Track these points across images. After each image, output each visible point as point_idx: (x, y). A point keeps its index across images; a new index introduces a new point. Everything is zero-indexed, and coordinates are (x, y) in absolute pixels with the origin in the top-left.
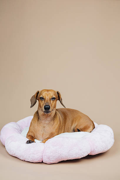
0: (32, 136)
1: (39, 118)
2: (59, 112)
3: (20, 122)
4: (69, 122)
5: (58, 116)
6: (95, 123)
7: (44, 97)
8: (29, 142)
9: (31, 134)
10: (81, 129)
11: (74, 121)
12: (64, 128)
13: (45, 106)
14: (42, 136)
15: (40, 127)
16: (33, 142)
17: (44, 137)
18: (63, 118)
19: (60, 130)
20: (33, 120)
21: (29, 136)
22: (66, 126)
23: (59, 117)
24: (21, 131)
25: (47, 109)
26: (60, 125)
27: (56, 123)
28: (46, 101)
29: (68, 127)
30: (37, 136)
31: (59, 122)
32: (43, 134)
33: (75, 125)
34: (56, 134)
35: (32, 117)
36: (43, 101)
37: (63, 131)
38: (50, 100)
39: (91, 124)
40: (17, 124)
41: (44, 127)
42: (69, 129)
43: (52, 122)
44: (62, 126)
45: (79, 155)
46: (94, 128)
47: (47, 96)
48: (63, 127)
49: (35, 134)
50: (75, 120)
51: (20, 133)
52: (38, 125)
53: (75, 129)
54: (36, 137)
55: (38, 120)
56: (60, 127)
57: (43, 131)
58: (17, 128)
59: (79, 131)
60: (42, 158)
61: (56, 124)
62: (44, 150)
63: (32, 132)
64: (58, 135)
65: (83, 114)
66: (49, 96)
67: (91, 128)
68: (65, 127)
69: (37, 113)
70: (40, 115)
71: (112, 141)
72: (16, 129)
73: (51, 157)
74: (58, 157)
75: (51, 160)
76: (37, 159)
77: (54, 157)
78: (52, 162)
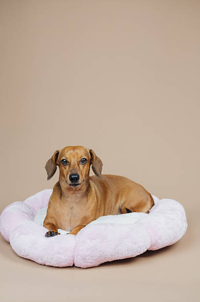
0: (53, 225)
1: (61, 194)
2: (94, 183)
3: (30, 200)
4: (111, 197)
5: (93, 189)
6: (154, 197)
7: (69, 160)
8: (50, 234)
9: (50, 221)
11: (120, 196)
12: (104, 208)
13: (70, 176)
14: (70, 223)
15: (65, 208)
16: (57, 233)
17: (72, 224)
18: (102, 191)
19: (98, 211)
20: (52, 197)
21: (48, 224)
22: (107, 205)
23: (95, 191)
24: (32, 216)
25: (74, 179)
26: (97, 204)
27: (90, 200)
28: (72, 166)
29: (110, 205)
30: (61, 224)
31: (96, 198)
32: (70, 221)
33: (122, 202)
34: (92, 218)
35: (50, 192)
36: (67, 167)
37: (102, 213)
38: (78, 165)
39: (147, 200)
40: (25, 204)
41: (72, 208)
42: (112, 208)
43: (85, 200)
44: (101, 205)
46: (154, 205)
47: (73, 157)
48: (103, 206)
49: (58, 220)
51: (33, 220)
52: (61, 206)
53: (123, 208)
54: (59, 225)
55: (61, 198)
56: (97, 206)
57: (70, 215)
58: (26, 211)
59: (128, 211)
61: (91, 202)
63: (52, 218)
65: (133, 182)
66: (76, 157)
67: (149, 205)
68: (105, 206)
69: (58, 185)
70: (63, 189)
72: (26, 213)
73: (88, 258)
74: (100, 257)
75: (88, 263)
76: (65, 260)
77: (92, 257)
78: (90, 265)
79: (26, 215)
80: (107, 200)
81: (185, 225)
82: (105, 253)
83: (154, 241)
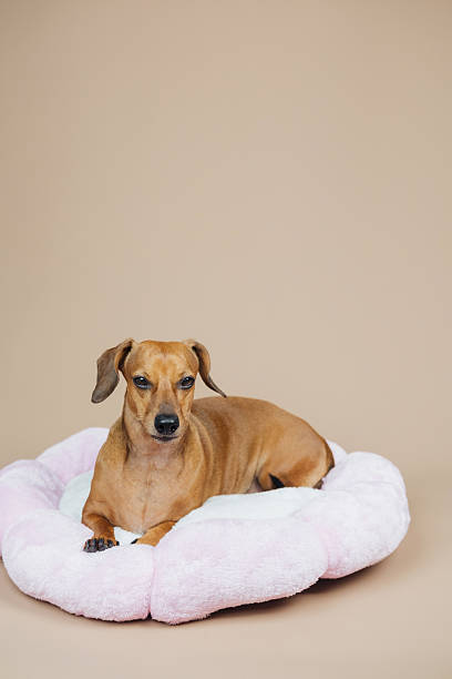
0: (104, 517)
1: (128, 450)
2: (201, 419)
3: (52, 455)
4: (238, 451)
7: (152, 379)
8: (95, 546)
9: (98, 508)
10: (285, 476)
11: (259, 448)
12: (223, 478)
13: (158, 419)
14: (143, 518)
15: (135, 484)
16: (111, 543)
17: (147, 520)
18: (218, 438)
19: (207, 485)
20: (105, 451)
21: (93, 515)
22: (228, 468)
23: (202, 440)
24: (55, 494)
26: (208, 470)
27: (190, 462)
28: (159, 393)
30: (121, 519)
31: (202, 458)
32: (144, 511)
33: (262, 461)
34: (193, 505)
35: (100, 435)
36: (148, 394)
37: (218, 487)
38: (174, 391)
39: (319, 454)
40: (41, 466)
41: (149, 484)
42: (240, 475)
43: (177, 463)
44: (214, 471)
45: (286, 587)
46: (332, 466)
48: (219, 472)
49: (115, 510)
50: (261, 440)
51: (58, 509)
52: (125, 478)
53: (263, 476)
55: (126, 459)
56: (206, 475)
57: (143, 499)
58: (41, 483)
59: (277, 484)
60: (149, 606)
61: (194, 467)
62: (154, 575)
63: (103, 502)
64: (201, 505)
67: (322, 464)
71: (404, 519)
72: (41, 489)
73: (181, 601)
74: (209, 598)
75: (181, 612)
76: (130, 607)
77: (192, 599)
78: (186, 617)
79: (42, 495)
80: (230, 459)
81: (405, 518)
82: (222, 591)
83: (334, 560)
